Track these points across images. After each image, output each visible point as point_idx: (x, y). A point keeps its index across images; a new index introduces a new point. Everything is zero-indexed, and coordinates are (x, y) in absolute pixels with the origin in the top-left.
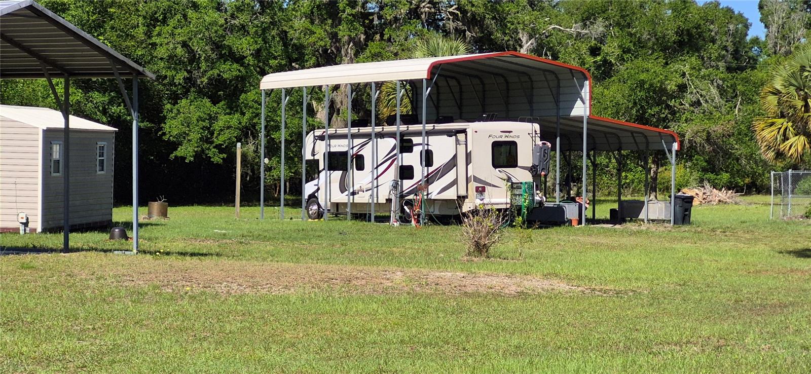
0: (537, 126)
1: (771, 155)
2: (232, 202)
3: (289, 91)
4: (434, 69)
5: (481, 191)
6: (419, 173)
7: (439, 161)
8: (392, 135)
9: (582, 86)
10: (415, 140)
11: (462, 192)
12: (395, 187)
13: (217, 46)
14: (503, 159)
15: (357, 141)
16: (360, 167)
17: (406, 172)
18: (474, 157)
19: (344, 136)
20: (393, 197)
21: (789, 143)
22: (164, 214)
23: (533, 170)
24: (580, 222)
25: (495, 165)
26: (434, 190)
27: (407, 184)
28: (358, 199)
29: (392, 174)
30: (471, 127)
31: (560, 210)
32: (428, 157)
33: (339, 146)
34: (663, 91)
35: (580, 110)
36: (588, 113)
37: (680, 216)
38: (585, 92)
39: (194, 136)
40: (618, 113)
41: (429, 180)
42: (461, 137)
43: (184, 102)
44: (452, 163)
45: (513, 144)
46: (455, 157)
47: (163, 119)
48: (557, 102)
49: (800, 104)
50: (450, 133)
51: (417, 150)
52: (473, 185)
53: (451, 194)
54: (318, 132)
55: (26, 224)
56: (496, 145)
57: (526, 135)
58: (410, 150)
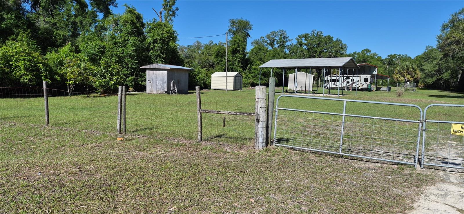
0: (371, 76)
5: (362, 86)
7: (355, 81)
10: (350, 77)
15: (337, 77)
16: (338, 81)
17: (348, 82)
18: (361, 80)
20: (346, 86)
23: (370, 82)
24: (374, 91)
25: (365, 82)
26: (354, 85)
27: (348, 84)
28: (337, 86)
30: (361, 75)
32: (353, 80)
33: (334, 78)
35: (375, 73)
36: (377, 73)
37: (388, 90)
38: (376, 70)
41: (353, 84)
42: (360, 77)
44: (358, 81)
45: (367, 78)
48: (370, 71)
50: (358, 76)
52: (361, 85)
53: (358, 86)
56: (365, 78)
57: (369, 77)
58: (349, 79)
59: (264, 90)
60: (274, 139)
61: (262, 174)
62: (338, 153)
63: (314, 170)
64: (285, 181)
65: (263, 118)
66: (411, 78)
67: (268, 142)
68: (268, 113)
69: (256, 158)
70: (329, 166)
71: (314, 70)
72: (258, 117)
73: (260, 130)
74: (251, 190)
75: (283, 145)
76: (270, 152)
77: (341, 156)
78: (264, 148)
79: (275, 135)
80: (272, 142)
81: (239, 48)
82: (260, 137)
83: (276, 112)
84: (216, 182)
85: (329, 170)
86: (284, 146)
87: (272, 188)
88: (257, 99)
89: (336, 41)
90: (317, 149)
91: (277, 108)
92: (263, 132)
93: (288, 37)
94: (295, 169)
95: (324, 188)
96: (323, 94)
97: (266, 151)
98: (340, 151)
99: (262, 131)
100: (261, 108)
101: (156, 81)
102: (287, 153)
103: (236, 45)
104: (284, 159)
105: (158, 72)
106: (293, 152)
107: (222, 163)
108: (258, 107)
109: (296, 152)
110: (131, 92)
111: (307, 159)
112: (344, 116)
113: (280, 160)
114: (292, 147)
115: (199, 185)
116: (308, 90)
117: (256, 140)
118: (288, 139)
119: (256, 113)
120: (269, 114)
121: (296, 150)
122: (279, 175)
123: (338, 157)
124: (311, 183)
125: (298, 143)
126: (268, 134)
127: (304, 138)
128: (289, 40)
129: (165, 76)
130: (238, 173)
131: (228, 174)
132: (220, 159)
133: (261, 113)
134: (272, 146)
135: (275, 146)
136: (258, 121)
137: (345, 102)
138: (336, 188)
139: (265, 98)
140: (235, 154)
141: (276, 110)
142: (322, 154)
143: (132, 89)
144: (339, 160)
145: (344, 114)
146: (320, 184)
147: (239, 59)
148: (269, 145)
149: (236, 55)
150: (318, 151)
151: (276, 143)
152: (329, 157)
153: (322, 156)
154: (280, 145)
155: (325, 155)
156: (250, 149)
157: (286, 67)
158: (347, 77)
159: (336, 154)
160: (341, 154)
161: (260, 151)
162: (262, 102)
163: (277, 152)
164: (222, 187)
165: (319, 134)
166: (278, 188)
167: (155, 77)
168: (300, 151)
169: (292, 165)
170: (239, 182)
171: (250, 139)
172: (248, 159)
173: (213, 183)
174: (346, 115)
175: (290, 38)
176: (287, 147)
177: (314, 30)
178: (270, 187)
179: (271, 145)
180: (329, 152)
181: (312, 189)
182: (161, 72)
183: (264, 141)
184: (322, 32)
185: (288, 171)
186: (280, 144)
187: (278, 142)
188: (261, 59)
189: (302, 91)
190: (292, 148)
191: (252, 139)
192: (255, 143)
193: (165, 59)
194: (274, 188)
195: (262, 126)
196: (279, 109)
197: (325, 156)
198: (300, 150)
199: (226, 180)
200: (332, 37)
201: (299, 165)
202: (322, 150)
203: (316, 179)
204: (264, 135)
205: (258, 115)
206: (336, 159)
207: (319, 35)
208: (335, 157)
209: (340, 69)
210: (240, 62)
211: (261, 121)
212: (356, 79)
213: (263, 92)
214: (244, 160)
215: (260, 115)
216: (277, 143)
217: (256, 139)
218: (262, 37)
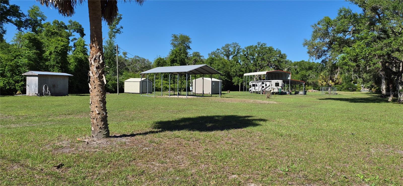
0: (282, 81)
1: (320, 85)
2: (239, 91)
3: (248, 76)
4: (267, 73)
5: (273, 90)
6: (265, 87)
7: (267, 86)
8: (261, 82)
9: (289, 75)
10: (264, 83)
11: (271, 90)
12: (261, 89)
13: (240, 70)
14: (277, 85)
15: (257, 83)
16: (257, 86)
17: (263, 87)
18: (272, 85)
19: (255, 82)
21: (323, 83)
22: (229, 92)
23: (281, 87)
24: (289, 94)
26: (267, 89)
27: (263, 89)
28: (256, 91)
29: (261, 87)
30: (272, 81)
31: (286, 93)
32: (266, 85)
33: (254, 83)
34: (306, 76)
35: (289, 78)
37: (305, 94)
38: (290, 76)
39: (236, 82)
40: (299, 78)
41: (266, 88)
43: (235, 77)
44: (269, 86)
45: (279, 83)
46: (270, 85)
47: (232, 80)
48: (286, 77)
49: (325, 77)
50: (269, 82)
51: (265, 84)
52: (272, 89)
53: (269, 90)
54: (251, 81)
55: (209, 93)
56: (276, 83)
57: (280, 82)
58: (264, 84)
66: (333, 83)
81: (176, 58)
89: (276, 51)
101: (32, 85)
103: (174, 56)
105: (33, 78)
110: (18, 95)
129: (36, 81)
143: (20, 92)
167: (31, 82)
177: (259, 42)
184: (266, 44)
200: (273, 48)
207: (262, 47)
212: (268, 84)
218: (218, 49)
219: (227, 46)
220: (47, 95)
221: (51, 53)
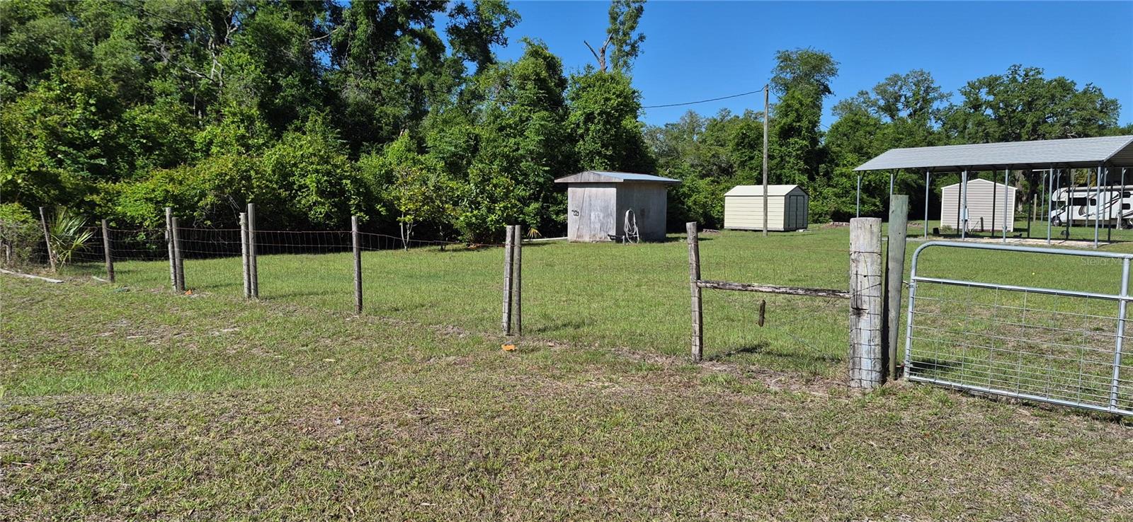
8: (1116, 190)
12: (1120, 213)
15: (1092, 193)
16: (1093, 204)
17: (1125, 206)
19: (1083, 190)
20: (1118, 217)
28: (1090, 218)
33: (1077, 195)
58: (1129, 197)
59: (876, 229)
60: (906, 363)
61: (871, 456)
62: (1105, 409)
63: (1031, 454)
64: (942, 480)
65: (872, 305)
67: (889, 371)
68: (887, 291)
69: (853, 412)
70: (1079, 446)
71: (1019, 174)
72: (859, 301)
73: (865, 336)
74: (841, 499)
75: (932, 380)
76: (894, 397)
77: (1117, 419)
78: (877, 386)
79: (907, 350)
80: (899, 371)
81: (799, 122)
82: (865, 355)
83: (912, 289)
84: (744, 470)
85: (1077, 455)
86: (937, 381)
87: (903, 498)
88: (855, 252)
89: (1085, 92)
90: (1037, 395)
91: (913, 277)
92: (872, 343)
93: (940, 87)
94: (971, 447)
95: (1066, 507)
96: (1046, 239)
97: (883, 393)
98: (1113, 403)
99: (869, 341)
100: (865, 276)
101: (590, 211)
102: (944, 402)
103: (792, 116)
104: (936, 417)
105: (594, 190)
106: (964, 399)
107: (757, 421)
108: (857, 274)
109: (971, 399)
111: (1008, 421)
112: (1123, 302)
113: (926, 421)
114: (959, 385)
115: (697, 475)
116: (1001, 229)
117: (854, 363)
118: (945, 363)
119: (852, 292)
120: (890, 295)
121: (974, 396)
122: (923, 461)
123: (1105, 419)
124: (1023, 492)
125: (978, 376)
126: (889, 347)
127: (996, 362)
128: (941, 97)
129: (610, 200)
130: (804, 451)
131: (776, 451)
132: (753, 410)
133: (865, 292)
134: (899, 381)
135: (910, 381)
136: (858, 311)
137: (1126, 261)
138: (1103, 511)
139: (877, 250)
140: (792, 399)
141: (912, 284)
142: (1053, 408)
143: (537, 231)
144: (1107, 430)
145: (1124, 296)
146: (1052, 495)
147: (798, 150)
148: (890, 378)
149: (792, 140)
150: (1040, 401)
151: (911, 374)
152: (1076, 418)
153: (1052, 414)
154: (925, 379)
155: (1062, 411)
156: (836, 386)
157: (934, 167)
158: (1122, 192)
159: (1101, 411)
160: (1116, 410)
161: (864, 394)
162: (869, 260)
163: (914, 397)
164: (760, 484)
165: (1042, 353)
166: (921, 499)
167: (586, 204)
168: (984, 398)
169: (963, 436)
170: (807, 474)
171: (836, 360)
172: (832, 414)
173: (736, 471)
174: (1130, 300)
175: (944, 91)
176: (946, 385)
177: (1014, 66)
178: (899, 495)
179: (896, 379)
180: (1076, 404)
181: (1027, 509)
182: (601, 190)
183: (875, 366)
184: (1041, 70)
185: (951, 455)
186: (922, 376)
187: (916, 370)
188: (861, 148)
189: (982, 230)
190: (959, 387)
191: (844, 359)
192: (849, 371)
193: (610, 158)
194: (908, 497)
195: (868, 326)
196: (918, 281)
197: (1065, 415)
198: (984, 396)
199: (771, 467)
200: (1072, 82)
201: (984, 439)
202: (1052, 397)
203: (1037, 480)
204: (877, 351)
205: (857, 296)
206: (1098, 425)
207: (1032, 79)
208: (1097, 419)
209: (1099, 168)
210: (800, 159)
211: (867, 311)
213: (872, 233)
214: (818, 416)
215: (863, 297)
216: (915, 375)
217: (851, 361)
218: (862, 93)
219: (895, 80)
220: (634, 239)
221: (589, 118)
